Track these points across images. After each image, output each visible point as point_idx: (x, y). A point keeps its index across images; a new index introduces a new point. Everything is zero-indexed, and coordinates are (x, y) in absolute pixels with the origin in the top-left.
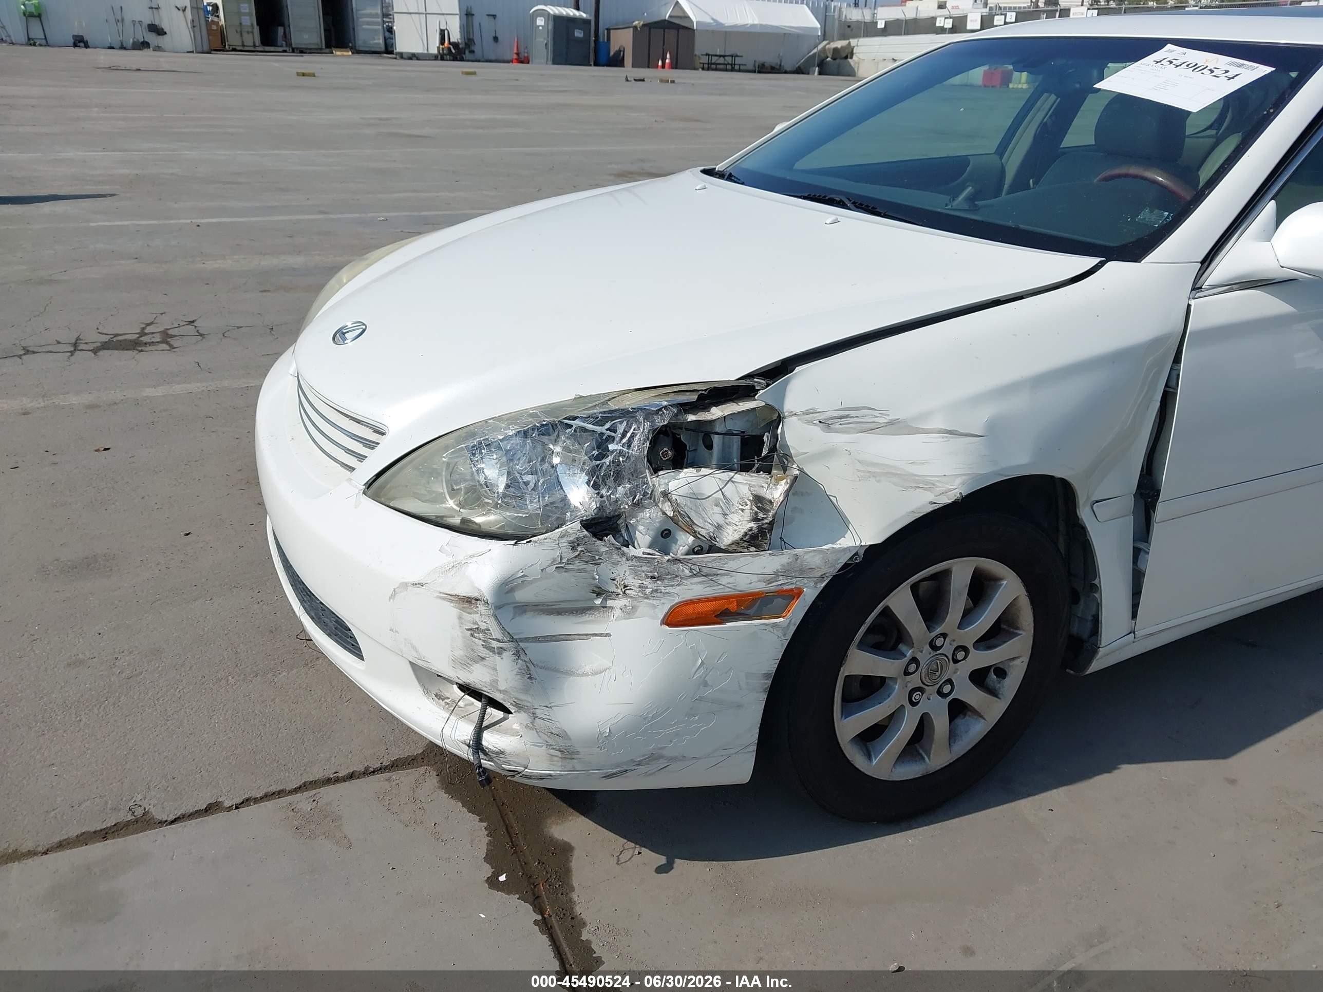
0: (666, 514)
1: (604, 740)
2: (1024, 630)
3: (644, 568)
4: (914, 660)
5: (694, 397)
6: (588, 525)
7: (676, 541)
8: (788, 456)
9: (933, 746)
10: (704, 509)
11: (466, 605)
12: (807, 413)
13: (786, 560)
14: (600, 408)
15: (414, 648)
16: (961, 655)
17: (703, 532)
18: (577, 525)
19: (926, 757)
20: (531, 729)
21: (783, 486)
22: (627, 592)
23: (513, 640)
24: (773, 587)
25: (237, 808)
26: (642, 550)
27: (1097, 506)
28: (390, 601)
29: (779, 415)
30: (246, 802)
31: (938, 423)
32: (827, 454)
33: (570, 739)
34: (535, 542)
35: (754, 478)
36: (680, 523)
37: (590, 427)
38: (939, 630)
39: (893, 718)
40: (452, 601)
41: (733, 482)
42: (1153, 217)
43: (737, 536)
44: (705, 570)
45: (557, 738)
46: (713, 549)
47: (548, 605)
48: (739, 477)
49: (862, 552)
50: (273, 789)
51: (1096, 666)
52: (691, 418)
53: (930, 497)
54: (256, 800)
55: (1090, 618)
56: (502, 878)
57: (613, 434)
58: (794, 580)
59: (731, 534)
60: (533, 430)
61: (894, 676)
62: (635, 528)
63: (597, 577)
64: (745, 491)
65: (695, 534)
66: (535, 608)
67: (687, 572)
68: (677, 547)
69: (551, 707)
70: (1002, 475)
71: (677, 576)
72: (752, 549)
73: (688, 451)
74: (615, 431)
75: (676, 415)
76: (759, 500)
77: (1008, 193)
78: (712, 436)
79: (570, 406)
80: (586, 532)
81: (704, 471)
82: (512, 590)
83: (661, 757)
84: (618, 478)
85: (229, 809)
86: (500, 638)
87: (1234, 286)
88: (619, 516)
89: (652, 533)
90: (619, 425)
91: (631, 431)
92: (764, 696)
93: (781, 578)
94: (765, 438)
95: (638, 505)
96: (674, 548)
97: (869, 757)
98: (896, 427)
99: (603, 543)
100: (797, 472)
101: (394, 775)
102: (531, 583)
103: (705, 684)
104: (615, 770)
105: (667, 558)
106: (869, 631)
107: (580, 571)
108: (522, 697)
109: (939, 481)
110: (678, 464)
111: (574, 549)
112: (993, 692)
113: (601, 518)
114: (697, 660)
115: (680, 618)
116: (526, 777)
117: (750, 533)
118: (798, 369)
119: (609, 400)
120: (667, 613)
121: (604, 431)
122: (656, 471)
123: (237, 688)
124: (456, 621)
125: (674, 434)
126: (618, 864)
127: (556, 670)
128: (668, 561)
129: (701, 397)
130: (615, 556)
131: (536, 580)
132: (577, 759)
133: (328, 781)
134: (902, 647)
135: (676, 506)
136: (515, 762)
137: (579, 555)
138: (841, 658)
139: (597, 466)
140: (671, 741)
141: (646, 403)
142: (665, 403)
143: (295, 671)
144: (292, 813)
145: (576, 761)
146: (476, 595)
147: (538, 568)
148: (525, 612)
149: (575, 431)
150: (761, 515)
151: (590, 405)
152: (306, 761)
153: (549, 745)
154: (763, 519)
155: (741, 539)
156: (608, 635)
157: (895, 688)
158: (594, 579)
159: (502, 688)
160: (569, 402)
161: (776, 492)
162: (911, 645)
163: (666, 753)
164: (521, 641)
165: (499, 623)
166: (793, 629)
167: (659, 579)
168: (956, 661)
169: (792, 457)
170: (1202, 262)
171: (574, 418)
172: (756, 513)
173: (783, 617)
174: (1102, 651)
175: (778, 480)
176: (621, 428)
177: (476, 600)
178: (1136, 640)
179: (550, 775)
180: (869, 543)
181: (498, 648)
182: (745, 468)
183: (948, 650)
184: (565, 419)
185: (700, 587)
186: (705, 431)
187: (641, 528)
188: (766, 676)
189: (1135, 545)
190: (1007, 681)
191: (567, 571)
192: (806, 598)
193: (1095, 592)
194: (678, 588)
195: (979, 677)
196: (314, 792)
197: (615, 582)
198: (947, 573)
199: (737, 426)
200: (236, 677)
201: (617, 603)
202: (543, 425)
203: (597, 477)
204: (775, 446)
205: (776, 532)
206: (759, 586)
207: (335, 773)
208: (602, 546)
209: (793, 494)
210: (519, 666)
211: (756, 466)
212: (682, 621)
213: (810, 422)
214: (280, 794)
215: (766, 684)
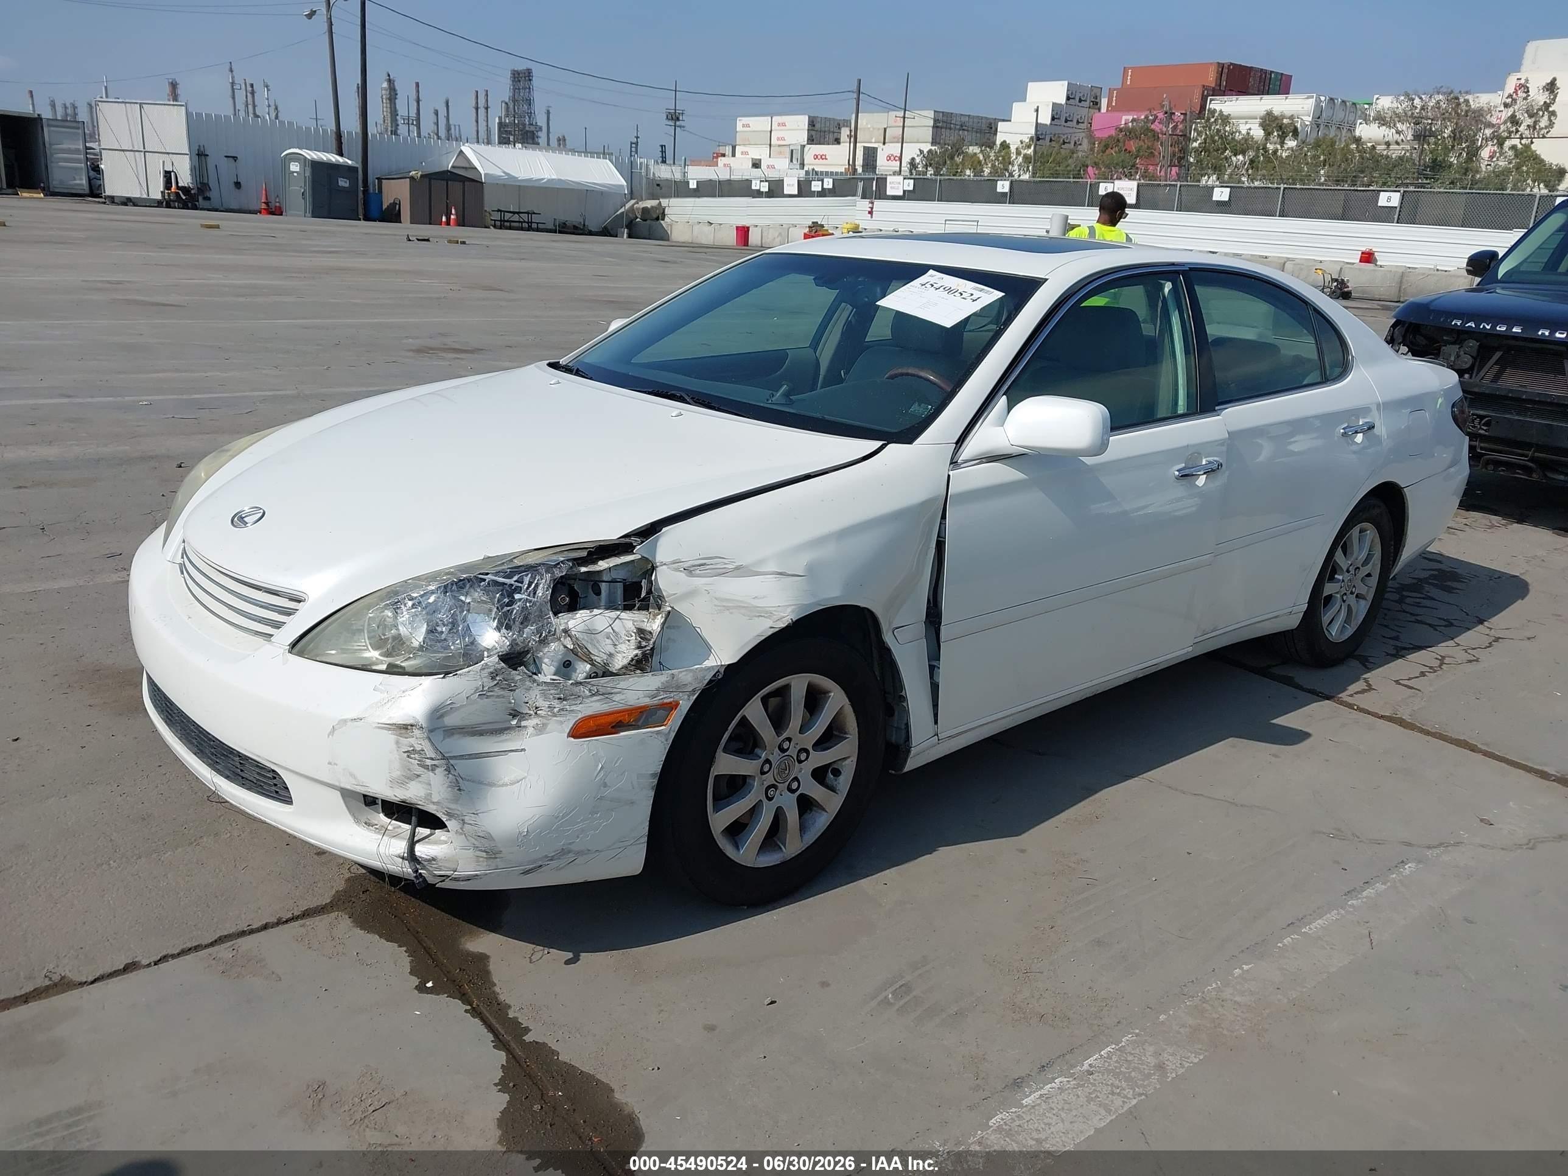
0: (567, 648)
1: (523, 839)
2: (850, 735)
3: (552, 692)
4: (767, 761)
5: (584, 554)
6: (505, 658)
7: (575, 670)
8: (661, 597)
9: (788, 835)
10: (598, 642)
11: (403, 731)
12: (674, 563)
13: (666, 679)
14: (507, 565)
15: (352, 775)
16: (803, 756)
17: (598, 660)
18: (495, 659)
19: (782, 847)
20: (461, 834)
21: (660, 620)
22: (538, 712)
23: (444, 758)
24: (656, 701)
25: (155, 964)
26: (550, 677)
27: (897, 632)
28: (328, 736)
29: (653, 565)
30: (164, 959)
31: (772, 567)
32: (690, 594)
33: (494, 840)
34: (461, 675)
35: (636, 615)
36: (579, 654)
37: (501, 580)
38: (785, 735)
39: (754, 811)
40: (389, 729)
41: (620, 619)
42: (919, 410)
43: (625, 662)
44: (602, 690)
45: (483, 840)
46: (607, 673)
47: (472, 728)
48: (625, 615)
49: (722, 670)
50: (189, 945)
51: (911, 765)
52: (583, 569)
53: (770, 623)
54: (173, 956)
55: (903, 727)
56: (430, 984)
57: (520, 585)
58: (672, 695)
59: (620, 659)
60: (452, 584)
61: (753, 774)
62: (540, 659)
63: (513, 701)
64: (630, 625)
65: (592, 662)
66: (461, 730)
67: (587, 692)
68: (577, 674)
69: (477, 814)
70: (820, 605)
71: (579, 697)
72: (638, 671)
73: (580, 598)
74: (522, 583)
75: (571, 568)
76: (641, 632)
77: (822, 387)
78: (600, 584)
79: (480, 564)
80: (503, 664)
81: (596, 611)
82: (442, 716)
83: (570, 852)
84: (525, 621)
85: (149, 965)
86: (433, 756)
87: (984, 460)
88: (528, 652)
89: (555, 664)
90: (525, 577)
91: (536, 582)
92: (653, 794)
93: (662, 693)
94: (643, 584)
95: (543, 642)
96: (574, 676)
97: (738, 848)
98: (741, 571)
99: (517, 672)
100: (670, 609)
101: (308, 922)
102: (457, 709)
103: (605, 785)
104: (531, 866)
105: (571, 682)
106: (730, 739)
107: (498, 697)
108: (453, 806)
109: (775, 611)
110: (573, 607)
111: (493, 678)
112: (833, 789)
113: (513, 654)
114: (598, 766)
115: (583, 731)
116: (456, 879)
117: (636, 658)
118: (664, 530)
119: (514, 558)
120: (572, 728)
121: (513, 583)
122: (556, 614)
123: (122, 870)
124: (394, 746)
125: (569, 585)
126: (531, 963)
127: (481, 783)
128: (572, 684)
129: (590, 553)
130: (528, 683)
131: (462, 706)
132: (500, 858)
133: (242, 934)
134: (758, 751)
135: (575, 641)
136: (445, 867)
137: (498, 683)
138: (711, 760)
139: (508, 611)
140: (578, 837)
141: (546, 559)
142: (562, 559)
143: (180, 850)
144: (214, 962)
145: (498, 860)
146: (412, 722)
147: (464, 695)
148: (453, 734)
149: (489, 584)
150: (644, 644)
151: (499, 563)
152: (215, 920)
153: (476, 847)
154: (645, 646)
155: (629, 664)
156: (523, 750)
157: (754, 786)
158: (511, 703)
159: (435, 800)
160: (480, 562)
161: (655, 625)
162: (765, 748)
163: (573, 847)
164: (451, 759)
165: (432, 744)
166: (673, 735)
167: (565, 699)
168: (800, 762)
169: (664, 598)
170: (957, 443)
171: (487, 574)
172: (640, 642)
173: (665, 725)
174: (913, 751)
175: (655, 616)
176: (527, 580)
177: (412, 726)
178: (940, 741)
179: (477, 875)
180: (727, 663)
181: (432, 765)
182: (628, 608)
183: (793, 752)
184: (480, 574)
185: (598, 704)
186: (594, 581)
187: (546, 660)
188: (653, 775)
189: (931, 663)
190: (842, 778)
191: (488, 697)
192: (682, 708)
193: (903, 702)
194: (581, 705)
195: (820, 775)
196: (232, 943)
197: (528, 705)
198: (787, 688)
199: (620, 575)
200: (117, 861)
201: (530, 723)
202: (461, 580)
203: (509, 620)
204: (651, 589)
205: (656, 659)
206: (646, 701)
207: (249, 926)
208: (517, 675)
209: (667, 628)
210: (449, 780)
211: (637, 606)
212: (584, 733)
213: (677, 570)
214: (197, 948)
215: (652, 782)
